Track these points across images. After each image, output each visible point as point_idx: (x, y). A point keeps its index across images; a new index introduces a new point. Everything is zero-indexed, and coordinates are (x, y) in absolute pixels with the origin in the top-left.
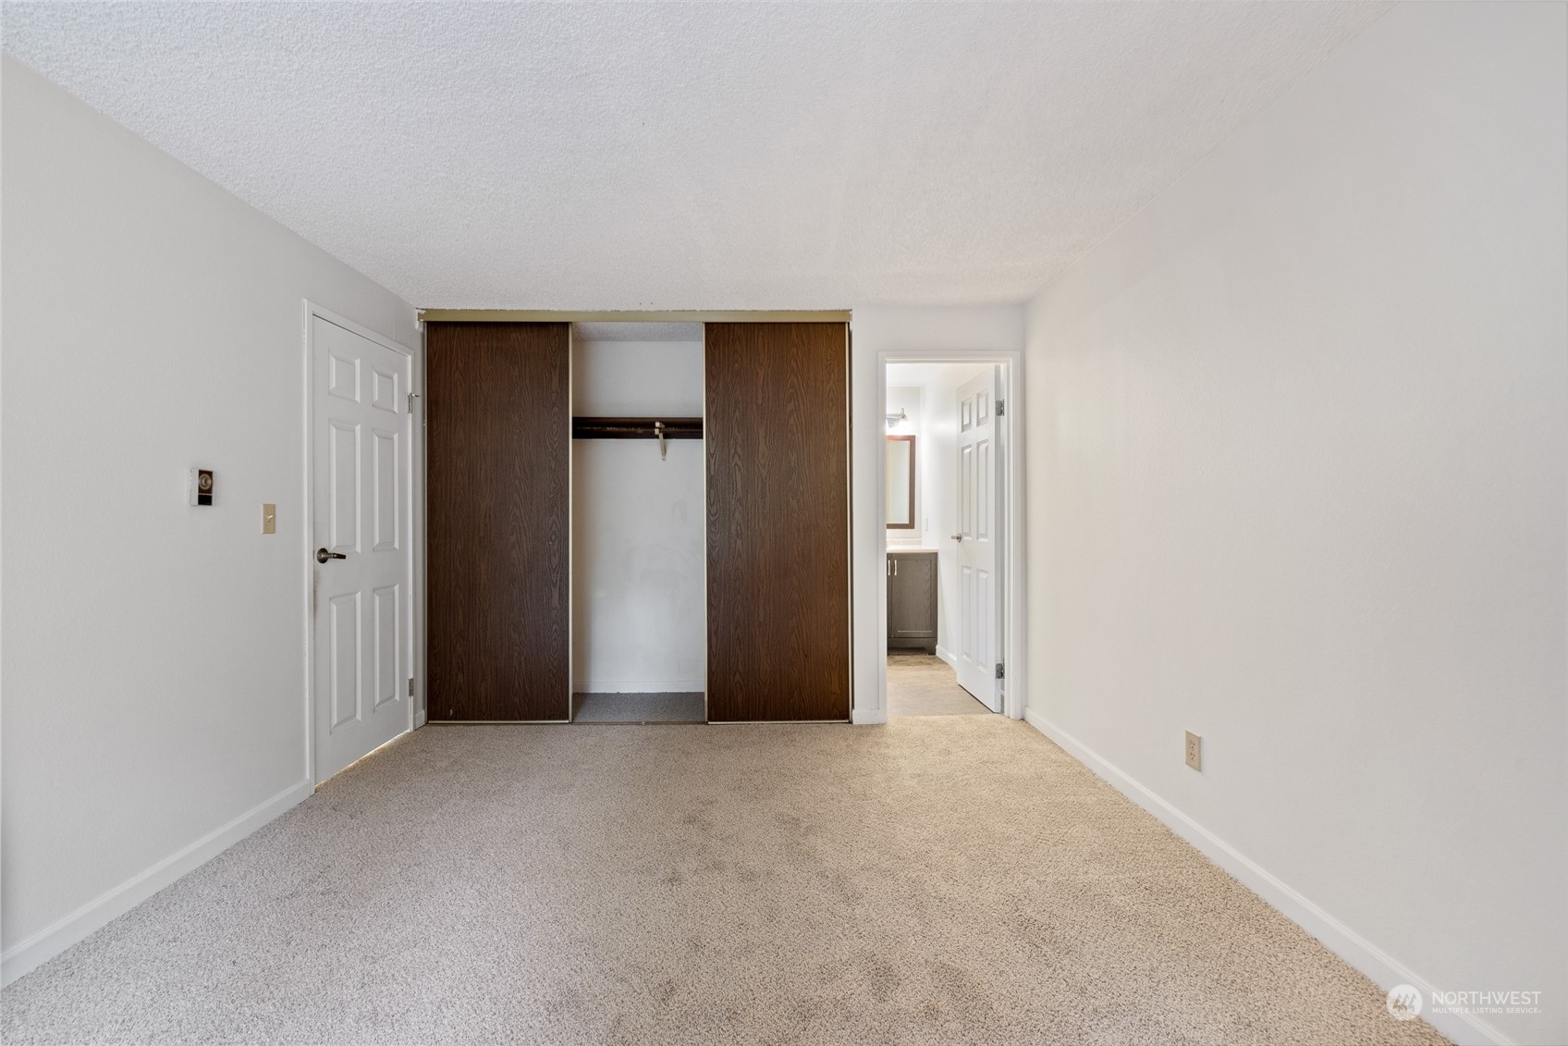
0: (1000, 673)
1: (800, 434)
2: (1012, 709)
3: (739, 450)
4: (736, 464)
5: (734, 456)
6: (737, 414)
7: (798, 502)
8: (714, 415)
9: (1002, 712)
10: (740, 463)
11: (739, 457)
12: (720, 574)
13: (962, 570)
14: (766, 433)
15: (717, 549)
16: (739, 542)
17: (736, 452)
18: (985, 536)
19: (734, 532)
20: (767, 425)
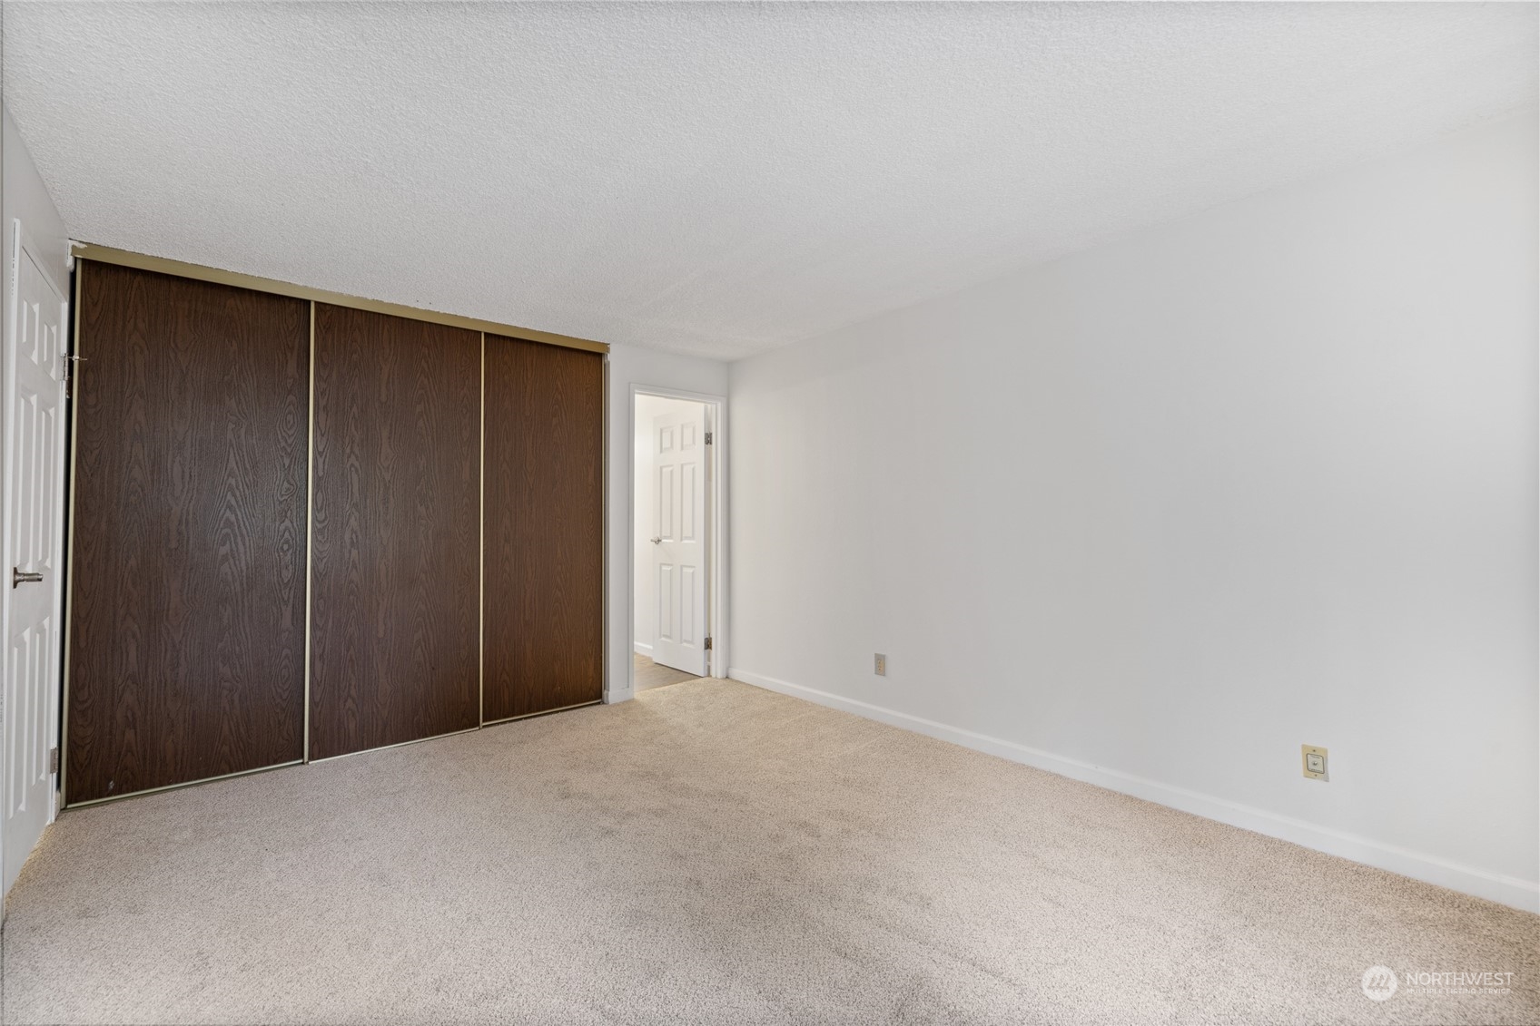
0: (708, 645)
1: (430, 438)
2: (717, 671)
3: (356, 450)
4: (352, 465)
5: (349, 457)
6: (355, 409)
7: (427, 508)
8: (325, 407)
9: (709, 675)
10: (357, 464)
11: (357, 457)
12: (329, 589)
13: (661, 568)
14: (390, 433)
15: (325, 560)
16: (354, 552)
17: (352, 452)
18: (693, 537)
19: (348, 541)
20: (391, 426)
